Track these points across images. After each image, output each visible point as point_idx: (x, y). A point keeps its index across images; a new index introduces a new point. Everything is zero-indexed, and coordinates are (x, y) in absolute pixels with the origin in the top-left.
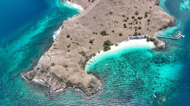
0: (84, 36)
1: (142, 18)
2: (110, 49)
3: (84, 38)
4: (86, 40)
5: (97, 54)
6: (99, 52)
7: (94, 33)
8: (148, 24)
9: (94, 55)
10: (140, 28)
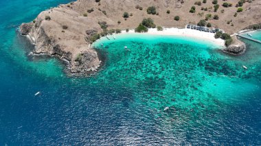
0: (120, 7)
1: (230, 6)
2: (146, 31)
3: (119, 9)
4: (120, 11)
5: (124, 32)
6: (127, 30)
7: (137, 8)
8: (235, 16)
9: (118, 32)
10: (216, 18)
